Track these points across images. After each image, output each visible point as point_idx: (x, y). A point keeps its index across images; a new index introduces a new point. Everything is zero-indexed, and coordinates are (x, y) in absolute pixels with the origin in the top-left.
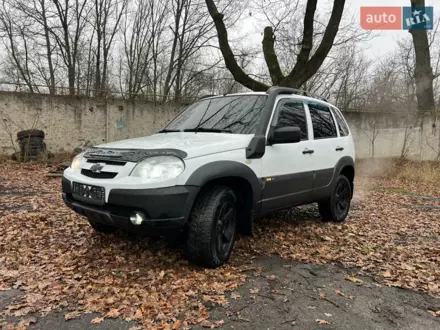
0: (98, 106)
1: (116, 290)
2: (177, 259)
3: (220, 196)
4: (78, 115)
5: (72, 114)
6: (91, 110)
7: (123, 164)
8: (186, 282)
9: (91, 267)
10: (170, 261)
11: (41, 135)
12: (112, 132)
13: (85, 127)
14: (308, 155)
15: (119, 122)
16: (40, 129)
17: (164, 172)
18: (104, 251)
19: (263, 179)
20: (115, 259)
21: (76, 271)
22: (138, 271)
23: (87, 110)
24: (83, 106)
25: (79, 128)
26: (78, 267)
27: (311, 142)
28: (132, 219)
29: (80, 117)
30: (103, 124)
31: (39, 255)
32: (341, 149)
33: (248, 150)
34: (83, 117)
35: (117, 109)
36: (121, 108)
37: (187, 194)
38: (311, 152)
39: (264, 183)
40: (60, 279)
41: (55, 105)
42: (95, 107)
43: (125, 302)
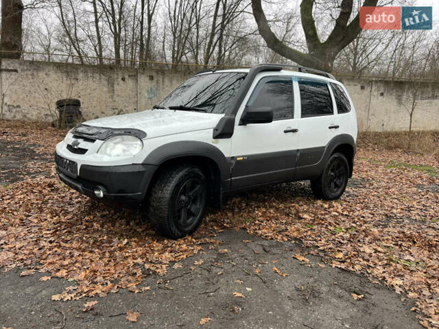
0: (130, 76)
1: (76, 253)
2: (147, 229)
3: (181, 174)
4: (111, 84)
5: (106, 83)
6: (123, 79)
7: (93, 141)
8: (140, 250)
9: (69, 232)
10: (140, 230)
11: (77, 104)
12: (143, 101)
13: (118, 96)
14: (290, 134)
15: (150, 91)
16: (76, 98)
17: (124, 151)
18: (87, 218)
19: (233, 158)
20: (92, 226)
21: (53, 234)
22: (105, 238)
23: (120, 79)
24: (116, 76)
25: (112, 97)
26: (57, 231)
27: (297, 121)
28: (96, 192)
29: (113, 86)
30: (134, 94)
31: (29, 218)
32: (337, 127)
33: (215, 130)
34: (116, 87)
35: (148, 79)
36: (151, 78)
37: (144, 172)
38: (295, 131)
39: (234, 162)
40: (36, 241)
41: (90, 75)
42: (127, 77)
43: (77, 265)
